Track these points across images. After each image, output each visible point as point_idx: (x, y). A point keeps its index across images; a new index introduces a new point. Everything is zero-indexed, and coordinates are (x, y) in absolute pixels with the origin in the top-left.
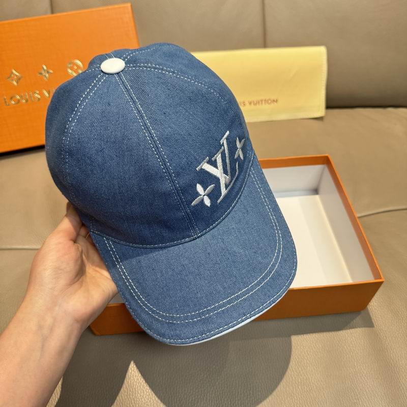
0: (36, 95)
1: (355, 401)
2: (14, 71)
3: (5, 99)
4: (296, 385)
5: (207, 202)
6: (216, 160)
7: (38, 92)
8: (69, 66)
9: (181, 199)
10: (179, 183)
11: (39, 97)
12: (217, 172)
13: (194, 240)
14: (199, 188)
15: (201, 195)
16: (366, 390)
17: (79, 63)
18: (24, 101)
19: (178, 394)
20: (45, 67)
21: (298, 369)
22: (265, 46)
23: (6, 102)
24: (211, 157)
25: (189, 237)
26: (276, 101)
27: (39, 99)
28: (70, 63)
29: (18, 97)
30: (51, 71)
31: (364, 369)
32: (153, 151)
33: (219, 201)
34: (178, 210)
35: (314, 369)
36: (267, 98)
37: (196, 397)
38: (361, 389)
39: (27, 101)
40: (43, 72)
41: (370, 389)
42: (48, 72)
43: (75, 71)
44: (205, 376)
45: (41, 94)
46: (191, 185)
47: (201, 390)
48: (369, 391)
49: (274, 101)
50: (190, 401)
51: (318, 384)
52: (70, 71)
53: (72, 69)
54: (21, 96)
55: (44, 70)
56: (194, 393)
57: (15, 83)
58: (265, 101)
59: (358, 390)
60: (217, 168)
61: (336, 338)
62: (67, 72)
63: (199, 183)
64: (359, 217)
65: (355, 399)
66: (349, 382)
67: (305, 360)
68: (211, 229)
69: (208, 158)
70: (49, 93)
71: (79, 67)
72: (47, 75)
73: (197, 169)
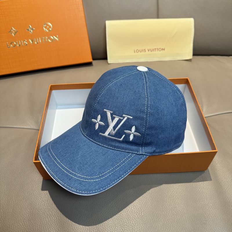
0: (25, 42)
3: (7, 44)
5: (97, 127)
7: (26, 40)
8: (44, 26)
11: (27, 43)
14: (99, 117)
15: (97, 121)
16: (211, 216)
17: (50, 24)
18: (18, 45)
20: (31, 26)
22: (158, 17)
23: (8, 46)
24: (114, 114)
26: (164, 49)
27: (27, 45)
28: (45, 24)
29: (15, 43)
30: (34, 29)
35: (180, 202)
36: (159, 47)
38: (208, 215)
39: (20, 45)
41: (214, 215)
42: (32, 29)
43: (48, 29)
44: (114, 203)
45: (28, 41)
46: (97, 111)
47: (111, 211)
50: (104, 217)
51: (182, 211)
52: (45, 29)
53: (46, 27)
55: (30, 28)
57: (13, 35)
58: (157, 49)
59: (206, 216)
62: (43, 29)
65: (205, 221)
66: (201, 211)
67: (175, 196)
68: (89, 140)
69: (112, 112)
70: (32, 41)
71: (50, 27)
72: (32, 31)
73: (105, 109)
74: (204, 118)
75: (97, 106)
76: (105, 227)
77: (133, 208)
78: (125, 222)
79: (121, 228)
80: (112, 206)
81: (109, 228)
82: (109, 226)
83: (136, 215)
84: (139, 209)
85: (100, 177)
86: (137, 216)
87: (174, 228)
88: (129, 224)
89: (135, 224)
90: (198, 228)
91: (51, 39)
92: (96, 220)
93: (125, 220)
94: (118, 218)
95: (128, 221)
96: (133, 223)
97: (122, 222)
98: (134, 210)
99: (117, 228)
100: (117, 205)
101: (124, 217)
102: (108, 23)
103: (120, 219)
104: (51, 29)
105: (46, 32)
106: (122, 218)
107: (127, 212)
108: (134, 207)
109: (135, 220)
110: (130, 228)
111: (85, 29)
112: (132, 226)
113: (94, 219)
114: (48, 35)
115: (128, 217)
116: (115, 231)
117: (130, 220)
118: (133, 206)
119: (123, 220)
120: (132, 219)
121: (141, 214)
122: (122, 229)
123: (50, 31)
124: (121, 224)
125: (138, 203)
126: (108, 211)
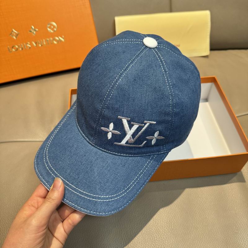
0: (28, 45)
1: (236, 231)
2: (14, 30)
3: (9, 48)
4: (199, 222)
6: (133, 125)
7: (29, 43)
8: (48, 26)
9: (99, 119)
10: (104, 111)
11: (30, 46)
13: (89, 143)
16: (242, 225)
17: (54, 24)
18: (21, 49)
19: (125, 229)
20: (33, 27)
21: (200, 212)
22: (171, 11)
23: (9, 50)
24: (132, 120)
26: (179, 46)
27: (30, 48)
28: (49, 24)
29: (17, 47)
30: (37, 30)
31: (241, 211)
35: (210, 212)
37: (137, 230)
38: (239, 224)
39: (22, 49)
40: (32, 30)
41: (245, 224)
42: (35, 30)
43: (52, 29)
44: (142, 217)
45: (31, 44)
46: (108, 119)
47: (140, 226)
48: (244, 225)
50: (133, 233)
51: (212, 221)
52: (49, 29)
53: (50, 28)
54: (19, 46)
55: (33, 29)
56: (135, 228)
57: (15, 38)
59: (238, 225)
61: (222, 193)
62: (47, 30)
63: (114, 123)
65: (236, 230)
66: (232, 220)
67: (204, 207)
68: (100, 150)
69: (130, 119)
70: (36, 43)
71: (54, 27)
72: (35, 32)
73: (119, 116)
74: (236, 118)
75: (106, 112)
76: (135, 243)
77: (162, 222)
78: (155, 237)
79: (151, 243)
80: (140, 221)
81: (140, 244)
82: (140, 242)
83: (166, 228)
84: (168, 223)
85: (126, 191)
86: (167, 230)
87: (206, 240)
88: (160, 239)
89: (166, 238)
90: (230, 239)
91: (56, 40)
92: (125, 236)
93: (155, 234)
94: (148, 233)
95: (158, 235)
96: (164, 237)
97: (152, 237)
98: (164, 223)
99: (147, 243)
100: (145, 220)
101: (154, 231)
102: (118, 19)
103: (150, 234)
104: (55, 29)
105: (51, 33)
106: (152, 233)
107: (157, 226)
108: (164, 220)
109: (165, 234)
110: (161, 242)
111: (92, 28)
112: (163, 241)
113: (123, 235)
114: (53, 35)
115: (158, 232)
116: (146, 247)
117: (160, 234)
118: (162, 220)
119: (153, 235)
120: (163, 233)
121: (172, 228)
122: (153, 244)
123: (54, 31)
124: (151, 239)
125: (167, 216)
126: (137, 226)
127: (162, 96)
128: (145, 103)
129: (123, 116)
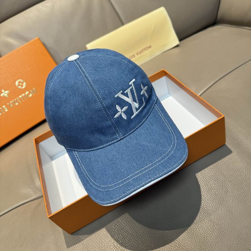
5: (124, 117)
6: (127, 93)
9: (108, 113)
10: (105, 104)
12: (129, 100)
13: (119, 141)
14: (118, 108)
15: (119, 112)
24: (124, 91)
25: (116, 139)
26: (150, 47)
32: (89, 87)
33: (132, 117)
34: (107, 120)
36: (145, 47)
46: (112, 105)
49: (149, 47)
58: (144, 49)
60: (129, 98)
63: (118, 105)
64: (200, 96)
68: (130, 134)
69: (122, 91)
73: (115, 96)
75: (106, 103)
127: (119, 63)
128: (116, 75)
129: (117, 93)
